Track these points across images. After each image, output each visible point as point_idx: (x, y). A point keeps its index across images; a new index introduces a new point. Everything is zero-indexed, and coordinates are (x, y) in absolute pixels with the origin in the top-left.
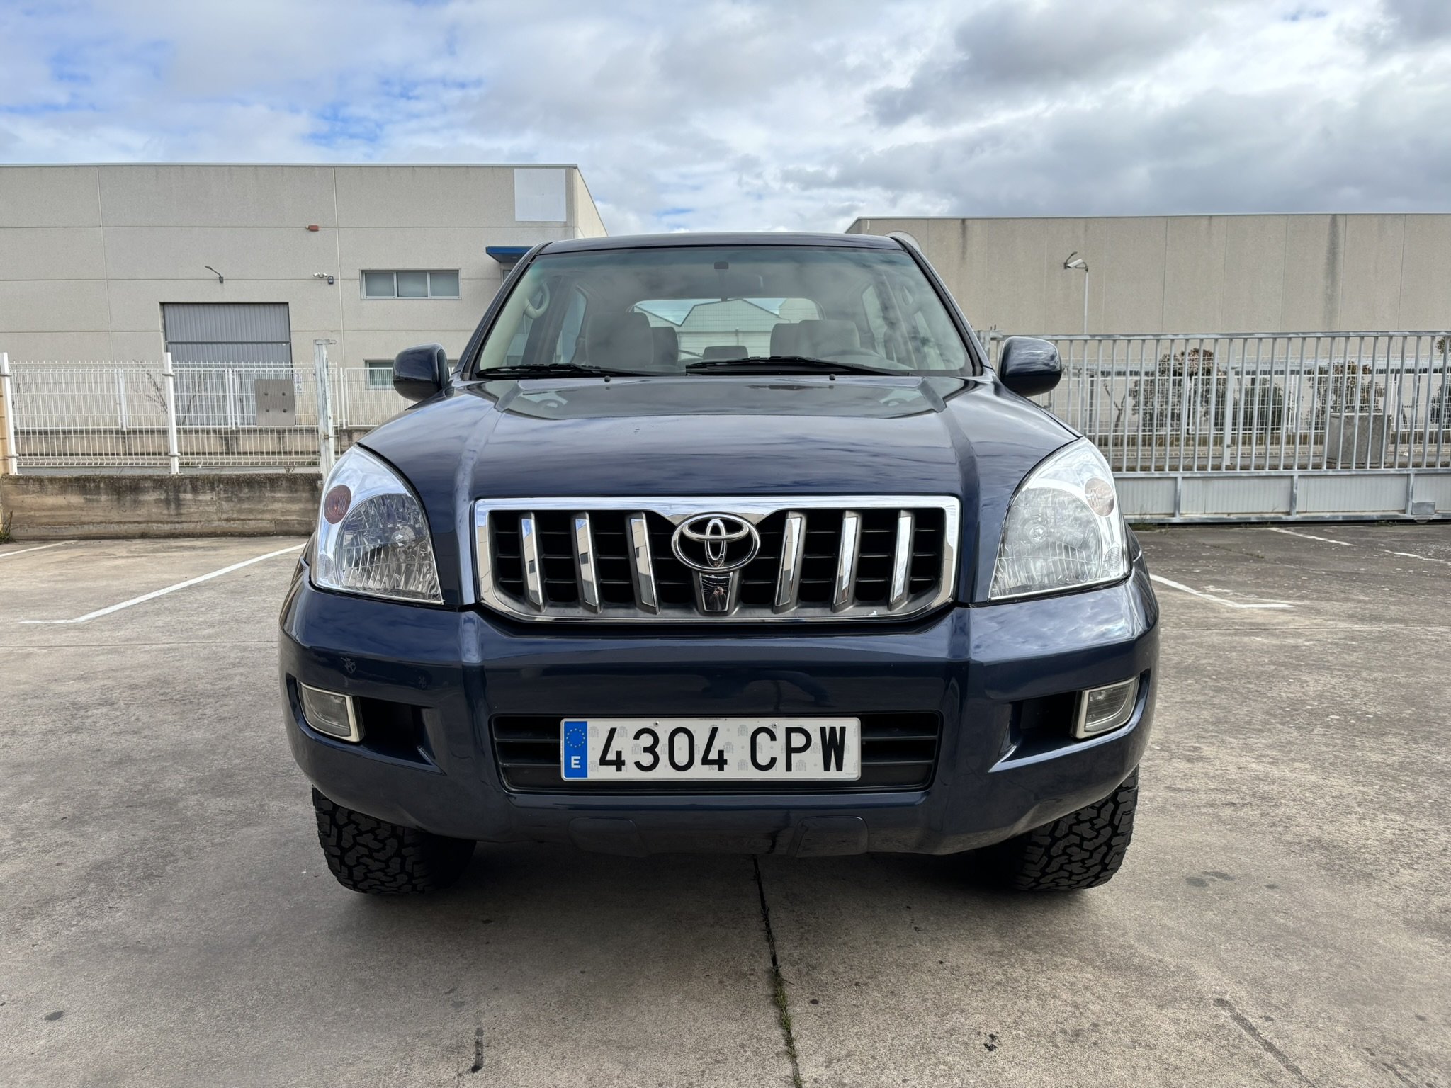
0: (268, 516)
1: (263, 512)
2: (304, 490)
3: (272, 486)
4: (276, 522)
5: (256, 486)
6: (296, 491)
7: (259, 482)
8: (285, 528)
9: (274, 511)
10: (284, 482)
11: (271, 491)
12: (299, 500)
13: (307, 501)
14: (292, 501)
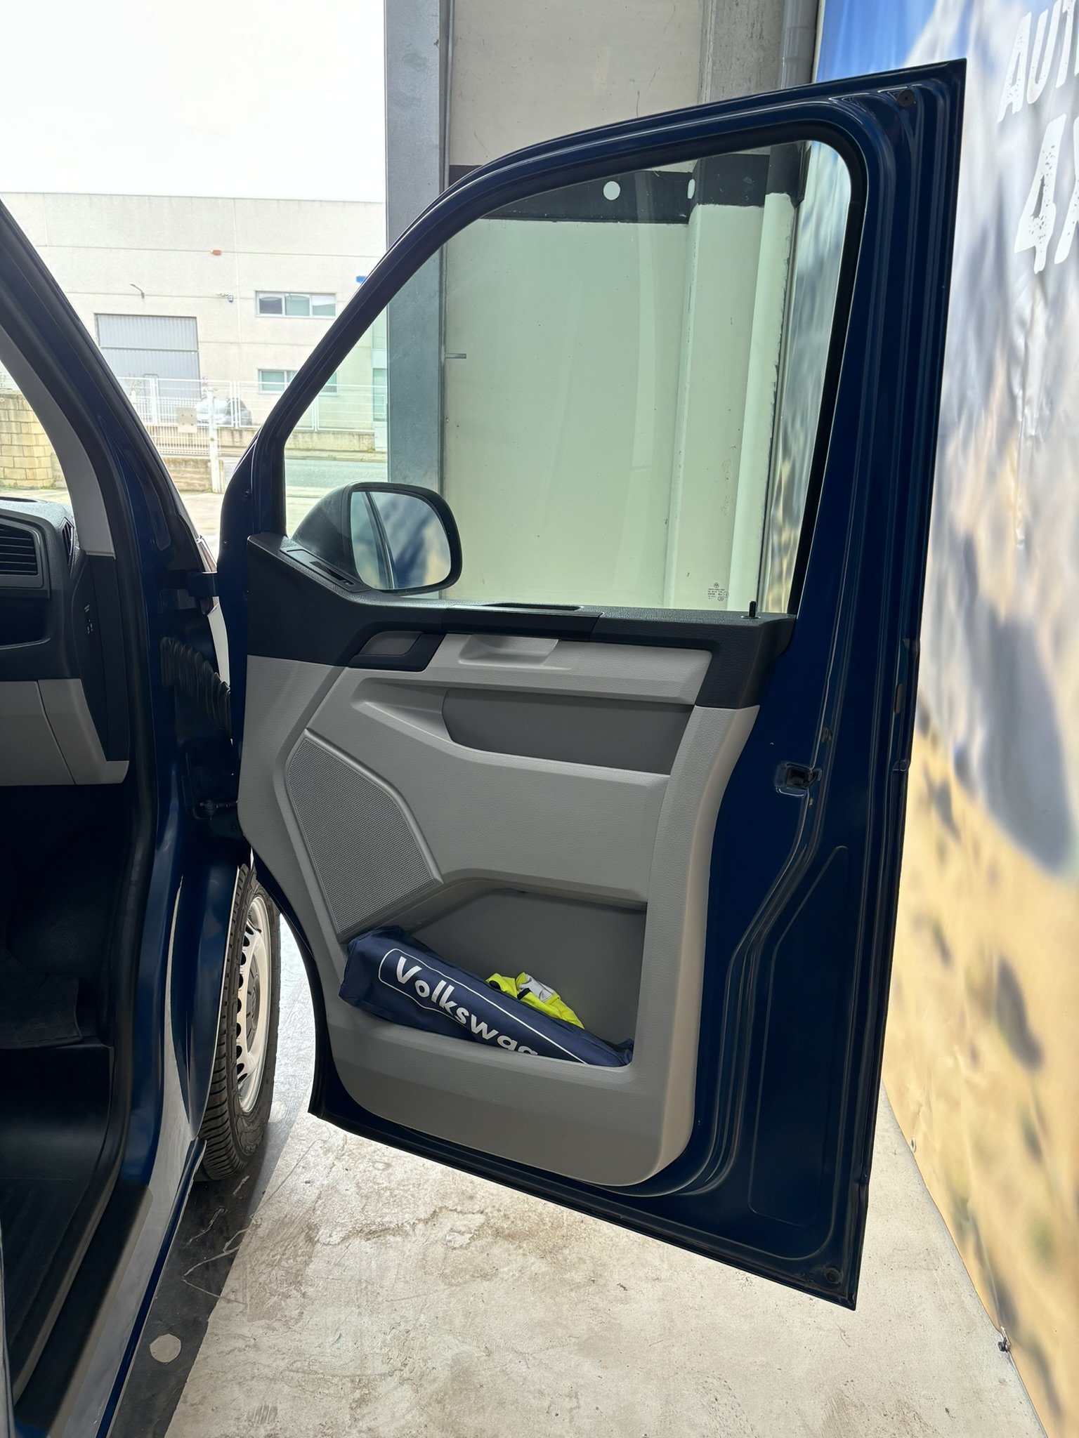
0: (183, 480)
1: (181, 478)
2: (202, 468)
3: (186, 464)
4: (189, 484)
5: (178, 464)
6: (198, 468)
7: (179, 462)
8: (192, 487)
9: (186, 478)
10: (192, 463)
11: (185, 467)
12: (199, 473)
13: (203, 473)
14: (195, 473)
